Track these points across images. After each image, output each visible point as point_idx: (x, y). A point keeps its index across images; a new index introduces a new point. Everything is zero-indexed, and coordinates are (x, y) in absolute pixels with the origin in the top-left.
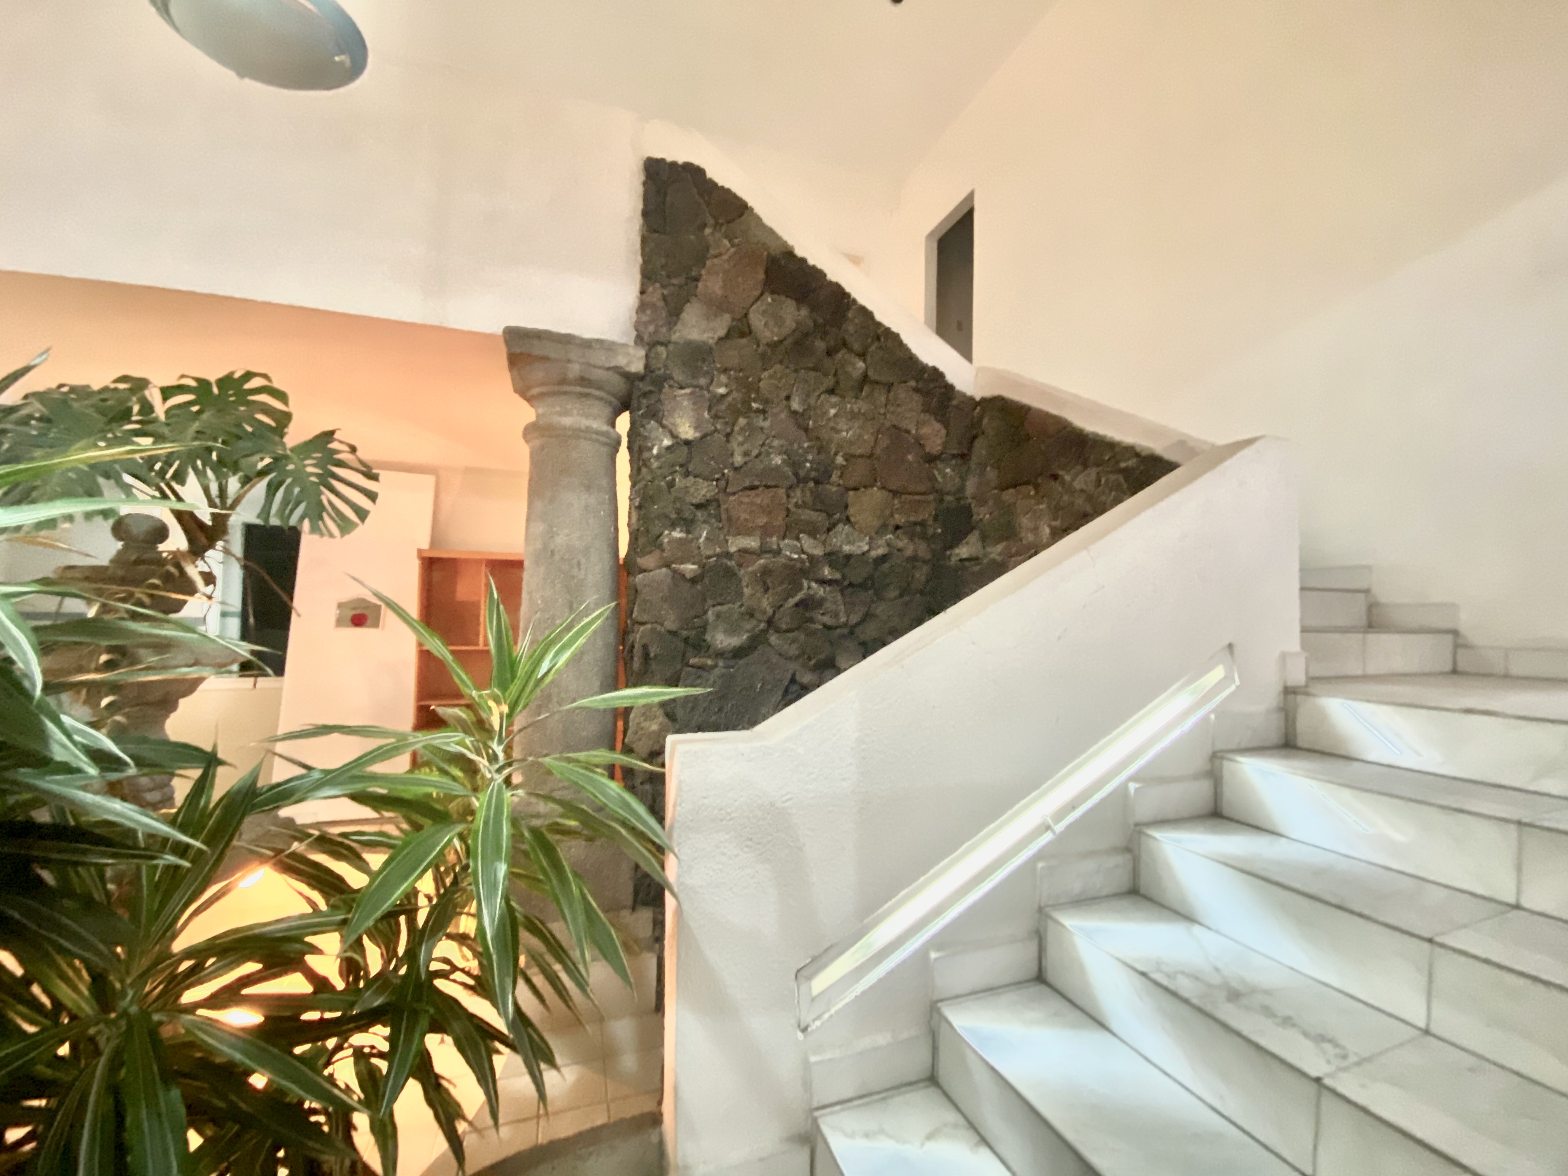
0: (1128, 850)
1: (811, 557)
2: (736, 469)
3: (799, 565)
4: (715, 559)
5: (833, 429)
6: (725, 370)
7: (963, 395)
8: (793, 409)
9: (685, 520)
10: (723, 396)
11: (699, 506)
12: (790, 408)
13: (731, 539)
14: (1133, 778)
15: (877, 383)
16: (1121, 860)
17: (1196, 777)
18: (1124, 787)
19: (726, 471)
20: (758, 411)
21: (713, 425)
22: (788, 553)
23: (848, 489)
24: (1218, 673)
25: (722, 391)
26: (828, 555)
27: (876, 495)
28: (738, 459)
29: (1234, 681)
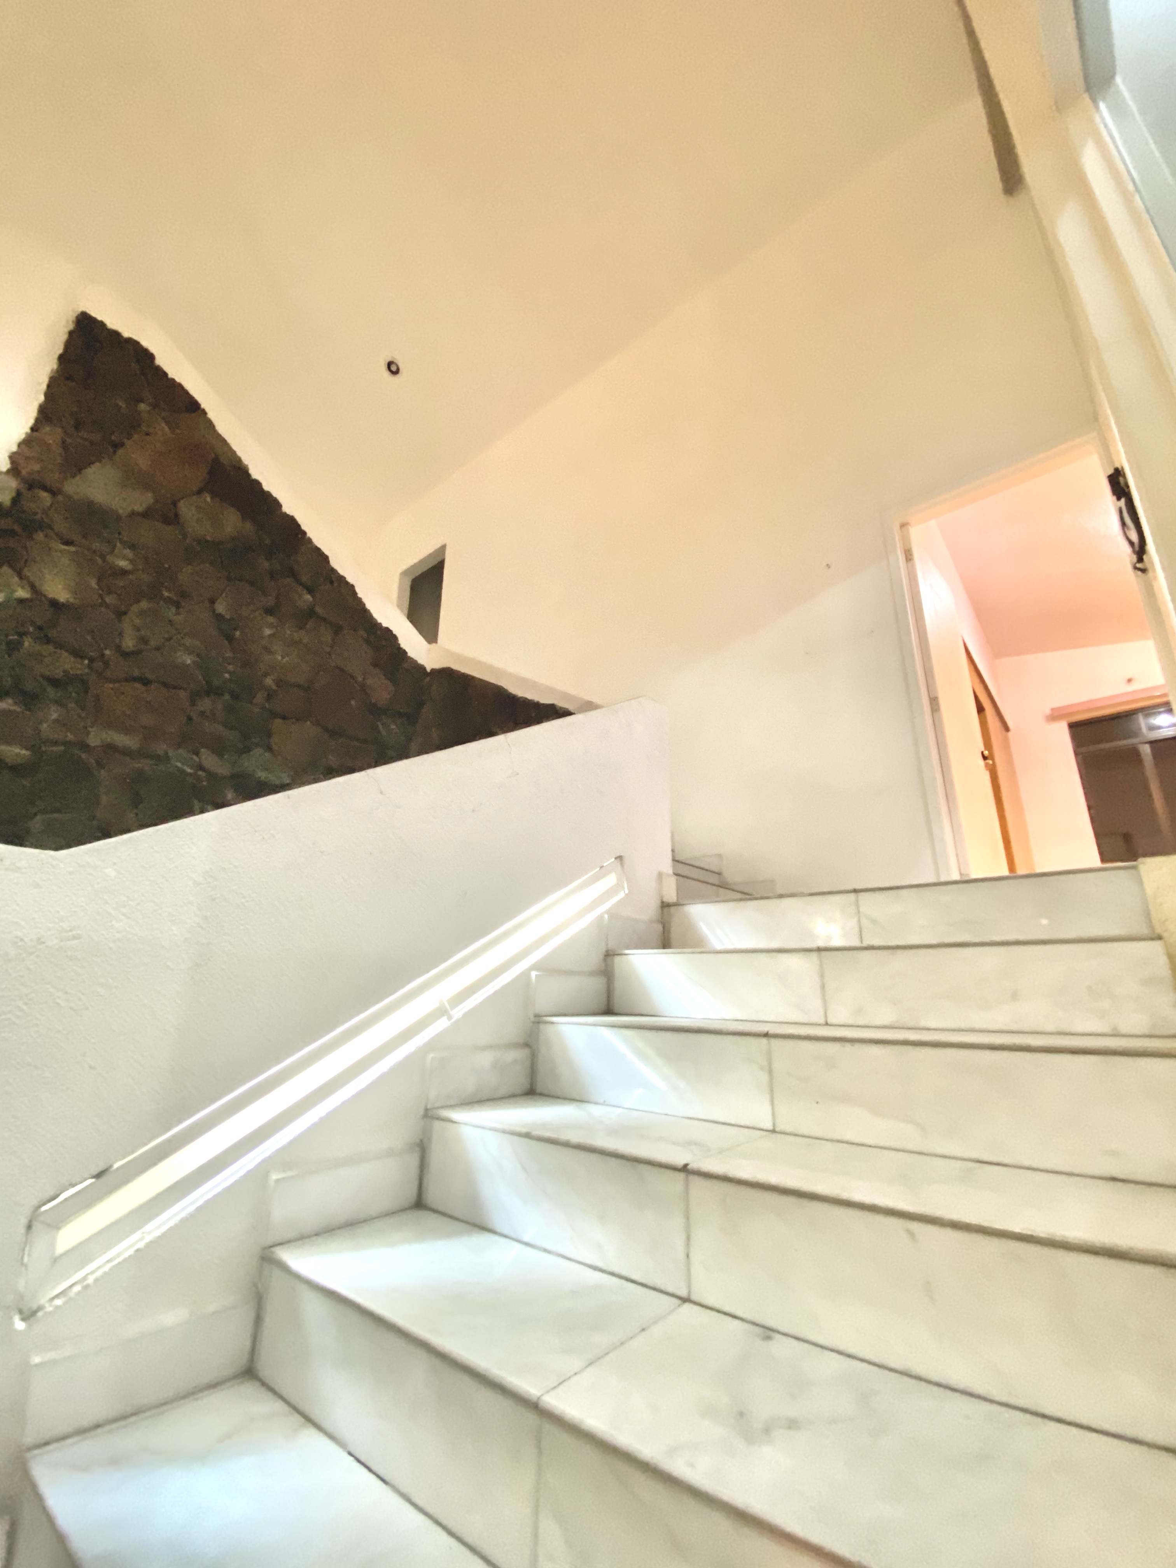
0: (527, 1045)
1: (211, 775)
2: (126, 655)
3: (190, 780)
4: (62, 748)
5: (266, 648)
6: (133, 547)
7: (414, 662)
8: (217, 612)
9: (24, 693)
10: (124, 572)
11: (55, 682)
12: (214, 611)
13: (93, 731)
14: (534, 967)
15: (324, 619)
16: (521, 1054)
17: (592, 974)
18: (525, 974)
19: (107, 652)
20: (169, 601)
21: (101, 596)
22: (179, 764)
23: (274, 715)
24: (611, 880)
25: (123, 564)
26: (234, 776)
27: (309, 728)
28: (129, 643)
29: (623, 888)
